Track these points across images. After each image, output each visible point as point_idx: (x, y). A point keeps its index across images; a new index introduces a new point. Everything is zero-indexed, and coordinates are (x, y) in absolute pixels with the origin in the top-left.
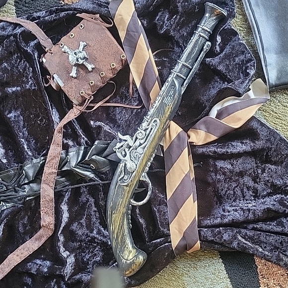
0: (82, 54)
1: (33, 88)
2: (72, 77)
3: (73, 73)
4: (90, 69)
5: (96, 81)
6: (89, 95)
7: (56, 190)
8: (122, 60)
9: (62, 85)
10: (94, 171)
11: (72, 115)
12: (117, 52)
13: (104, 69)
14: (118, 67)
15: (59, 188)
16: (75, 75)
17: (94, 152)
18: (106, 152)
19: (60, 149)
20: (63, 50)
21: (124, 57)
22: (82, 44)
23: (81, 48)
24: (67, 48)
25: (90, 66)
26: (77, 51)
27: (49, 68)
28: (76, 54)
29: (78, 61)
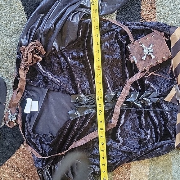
0: (152, 50)
2: (143, 60)
3: (144, 58)
4: (153, 58)
5: (153, 64)
6: (148, 69)
7: (121, 109)
8: (169, 57)
9: (136, 62)
10: (142, 104)
11: (137, 77)
13: (159, 59)
14: (166, 59)
15: (123, 108)
16: (144, 59)
17: (144, 96)
18: (150, 97)
19: (128, 91)
20: (141, 46)
21: (171, 55)
22: (152, 45)
23: (151, 47)
24: (143, 45)
25: (153, 57)
26: (149, 48)
27: (131, 52)
28: (148, 50)
29: (149, 54)
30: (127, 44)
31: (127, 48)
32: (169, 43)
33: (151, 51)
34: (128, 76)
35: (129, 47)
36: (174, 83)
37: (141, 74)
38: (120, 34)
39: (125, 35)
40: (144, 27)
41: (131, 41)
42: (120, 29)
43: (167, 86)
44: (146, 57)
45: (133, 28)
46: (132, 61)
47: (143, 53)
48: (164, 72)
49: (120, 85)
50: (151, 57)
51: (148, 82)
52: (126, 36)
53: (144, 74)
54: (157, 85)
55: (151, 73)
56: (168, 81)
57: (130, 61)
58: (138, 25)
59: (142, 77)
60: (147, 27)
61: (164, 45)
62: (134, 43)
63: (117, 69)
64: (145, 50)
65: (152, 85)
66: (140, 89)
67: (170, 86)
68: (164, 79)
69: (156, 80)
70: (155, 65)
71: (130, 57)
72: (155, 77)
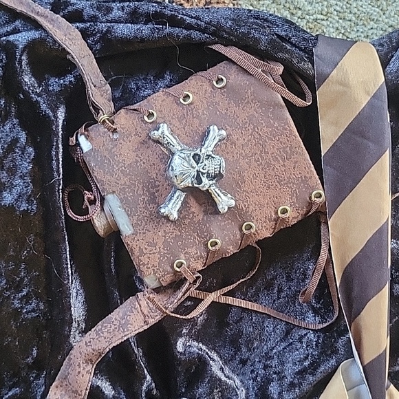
0: (216, 163)
1: (24, 206)
2: (167, 218)
3: (172, 208)
4: (222, 208)
5: (225, 240)
6: (193, 271)
8: (311, 204)
9: (126, 229)
12: (305, 180)
13: (258, 214)
14: (293, 215)
16: (175, 215)
20: (156, 134)
21: (320, 196)
22: (215, 134)
23: (211, 143)
24: (167, 132)
25: (225, 202)
26: (203, 151)
27: (98, 173)
28: (197, 158)
29: (200, 182)
30: (71, 127)
31: (71, 151)
32: (307, 122)
33: (210, 166)
34: (78, 309)
35: (85, 145)
36: (335, 351)
37: (153, 301)
38: (31, 63)
39: (61, 74)
40: (169, 30)
41: (97, 109)
42: (34, 34)
43: (297, 368)
44: (185, 203)
45: (108, 31)
46: (100, 224)
47: (167, 178)
48: (280, 290)
49: (38, 365)
50: (214, 204)
51: (196, 347)
52: (70, 78)
53: (170, 303)
54: (244, 362)
55: (211, 298)
56: (301, 338)
57: (90, 223)
58: (134, 17)
59: (158, 318)
60: (189, 27)
61: (284, 139)
62: (113, 123)
63: (16, 271)
64: (176, 157)
65: (216, 367)
66: (149, 391)
67: (314, 366)
68: (282, 327)
69: (239, 334)
70: (232, 250)
71: (92, 202)
72: (233, 316)
